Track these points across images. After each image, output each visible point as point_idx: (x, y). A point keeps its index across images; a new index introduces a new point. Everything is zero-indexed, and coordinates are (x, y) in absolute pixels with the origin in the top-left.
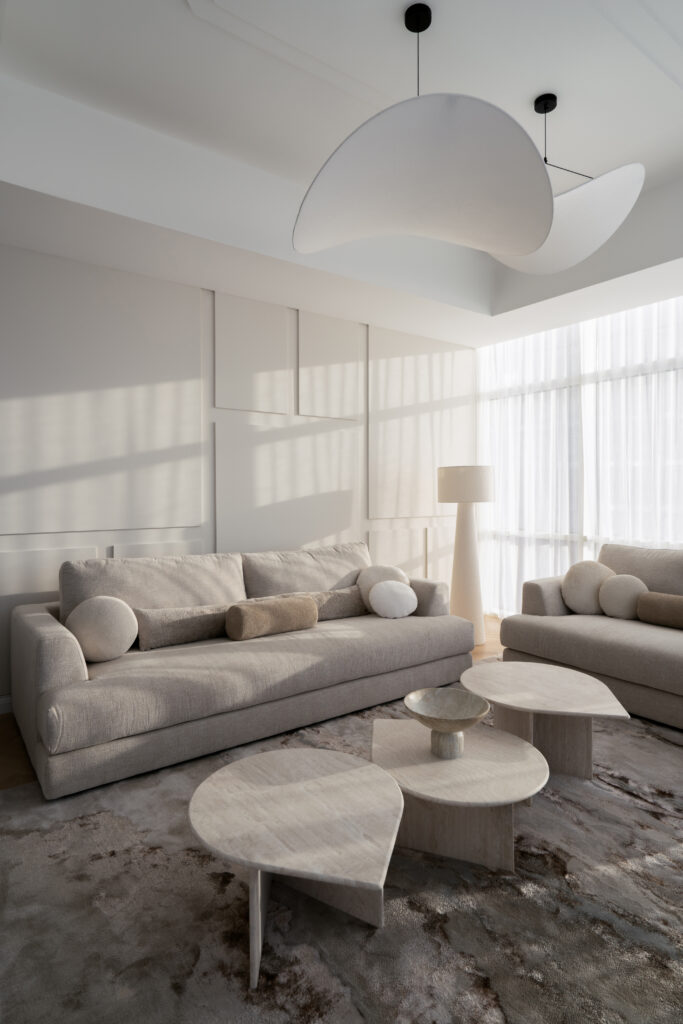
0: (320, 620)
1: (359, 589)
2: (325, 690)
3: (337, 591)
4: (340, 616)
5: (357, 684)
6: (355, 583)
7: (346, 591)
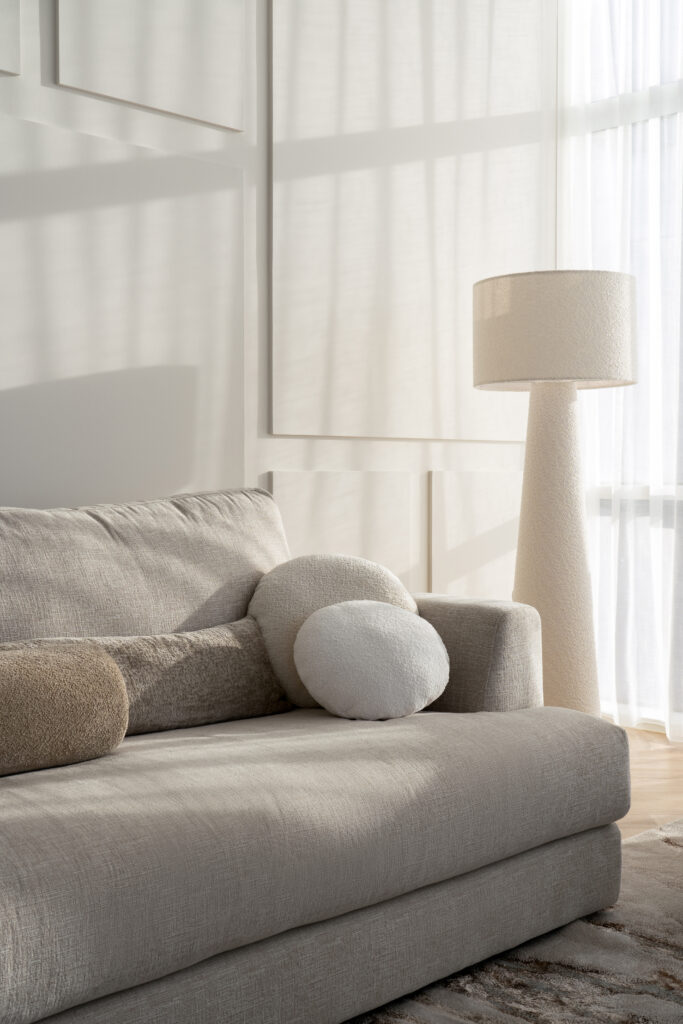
0: (134, 732)
1: (259, 630)
2: (163, 989)
3: (189, 635)
4: (201, 715)
5: (277, 953)
6: (243, 612)
7: (220, 637)
